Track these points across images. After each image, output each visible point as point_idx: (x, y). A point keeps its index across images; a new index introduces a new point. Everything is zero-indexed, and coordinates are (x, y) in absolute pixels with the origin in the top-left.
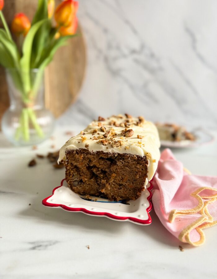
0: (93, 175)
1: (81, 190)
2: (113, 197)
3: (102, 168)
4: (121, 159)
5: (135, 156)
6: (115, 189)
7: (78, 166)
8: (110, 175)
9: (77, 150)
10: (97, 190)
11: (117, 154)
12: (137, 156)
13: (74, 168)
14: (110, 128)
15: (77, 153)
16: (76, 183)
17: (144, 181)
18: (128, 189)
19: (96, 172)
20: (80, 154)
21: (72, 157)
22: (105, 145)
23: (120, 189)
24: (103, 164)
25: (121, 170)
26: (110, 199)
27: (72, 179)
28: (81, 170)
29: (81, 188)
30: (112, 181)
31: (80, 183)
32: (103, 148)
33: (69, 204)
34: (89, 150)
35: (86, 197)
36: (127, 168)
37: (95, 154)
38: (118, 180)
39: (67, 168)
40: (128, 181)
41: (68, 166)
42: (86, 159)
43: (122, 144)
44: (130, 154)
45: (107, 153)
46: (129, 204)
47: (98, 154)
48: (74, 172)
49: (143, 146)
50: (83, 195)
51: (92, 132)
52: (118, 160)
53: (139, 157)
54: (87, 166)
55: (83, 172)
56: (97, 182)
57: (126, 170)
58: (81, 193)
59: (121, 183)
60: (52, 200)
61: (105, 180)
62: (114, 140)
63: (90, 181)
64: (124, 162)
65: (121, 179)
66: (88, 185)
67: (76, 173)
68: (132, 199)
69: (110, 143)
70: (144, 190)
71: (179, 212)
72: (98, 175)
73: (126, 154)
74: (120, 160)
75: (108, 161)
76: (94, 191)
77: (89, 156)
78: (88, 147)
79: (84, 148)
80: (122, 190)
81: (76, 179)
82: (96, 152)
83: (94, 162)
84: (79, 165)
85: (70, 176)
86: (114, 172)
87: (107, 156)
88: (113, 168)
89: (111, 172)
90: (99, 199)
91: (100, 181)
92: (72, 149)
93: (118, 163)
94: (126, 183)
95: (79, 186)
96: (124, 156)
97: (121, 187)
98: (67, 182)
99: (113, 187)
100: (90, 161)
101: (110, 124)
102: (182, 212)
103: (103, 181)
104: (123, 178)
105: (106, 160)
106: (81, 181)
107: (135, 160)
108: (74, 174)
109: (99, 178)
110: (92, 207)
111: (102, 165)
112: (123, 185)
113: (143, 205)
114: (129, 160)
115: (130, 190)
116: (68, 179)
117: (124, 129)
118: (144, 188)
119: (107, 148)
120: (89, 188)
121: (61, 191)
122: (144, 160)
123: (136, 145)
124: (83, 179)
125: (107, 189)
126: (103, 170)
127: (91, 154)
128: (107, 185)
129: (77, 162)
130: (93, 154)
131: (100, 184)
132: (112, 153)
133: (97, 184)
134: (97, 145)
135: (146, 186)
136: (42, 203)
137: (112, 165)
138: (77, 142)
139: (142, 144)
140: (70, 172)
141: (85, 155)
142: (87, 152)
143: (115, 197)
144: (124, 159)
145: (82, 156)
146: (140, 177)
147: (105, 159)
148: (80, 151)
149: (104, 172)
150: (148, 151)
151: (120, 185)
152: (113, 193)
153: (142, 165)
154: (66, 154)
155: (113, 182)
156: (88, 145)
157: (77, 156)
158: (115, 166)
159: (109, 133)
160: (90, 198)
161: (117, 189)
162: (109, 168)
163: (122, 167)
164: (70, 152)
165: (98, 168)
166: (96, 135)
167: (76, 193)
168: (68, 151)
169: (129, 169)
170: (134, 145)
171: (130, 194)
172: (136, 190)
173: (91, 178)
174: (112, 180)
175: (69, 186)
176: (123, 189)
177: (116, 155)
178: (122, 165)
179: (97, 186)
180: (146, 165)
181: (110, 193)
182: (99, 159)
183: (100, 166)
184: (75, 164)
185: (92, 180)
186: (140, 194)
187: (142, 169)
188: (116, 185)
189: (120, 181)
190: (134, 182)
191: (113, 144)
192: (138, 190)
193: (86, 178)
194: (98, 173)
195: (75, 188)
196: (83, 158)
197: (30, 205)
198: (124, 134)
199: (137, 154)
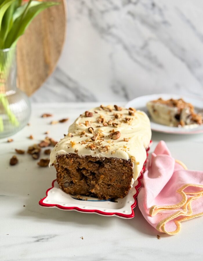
0: (83, 177)
1: (72, 190)
2: (103, 196)
3: (92, 170)
4: (108, 162)
5: (121, 160)
6: (104, 189)
7: (68, 169)
8: (99, 176)
9: (67, 155)
10: (87, 190)
11: (105, 158)
12: (123, 160)
13: (65, 171)
14: (98, 127)
15: (67, 157)
16: (67, 184)
17: (131, 181)
18: (116, 188)
19: (86, 174)
20: (70, 158)
21: (63, 161)
22: (93, 150)
23: (108, 189)
24: (92, 166)
25: (109, 172)
26: (99, 198)
27: (63, 181)
28: (71, 172)
29: (72, 189)
30: (100, 182)
31: (70, 184)
32: (92, 153)
33: (64, 204)
34: (79, 155)
35: (77, 197)
36: (114, 170)
37: (84, 158)
38: (107, 181)
39: (58, 171)
40: (116, 182)
41: (59, 169)
42: (76, 162)
43: (108, 149)
44: (116, 158)
45: (95, 157)
46: (118, 202)
47: (87, 158)
48: (65, 174)
49: (128, 150)
50: (74, 195)
51: (80, 134)
52: (106, 163)
53: (124, 160)
54: (77, 168)
55: (73, 174)
56: (87, 182)
57: (113, 172)
58: (72, 194)
59: (109, 183)
60: (47, 201)
61: (95, 181)
62: (102, 144)
63: (80, 182)
64: (112, 164)
65: (110, 180)
66: (79, 185)
67: (67, 175)
68: (120, 197)
69: (97, 148)
70: (131, 189)
71: (162, 207)
72: (88, 177)
73: (112, 158)
74: (108, 164)
75: (96, 164)
76: (84, 191)
77: (79, 160)
78: (77, 152)
79: (74, 152)
80: (110, 190)
81: (66, 181)
82: (85, 156)
83: (83, 165)
84: (70, 168)
85: (61, 178)
86: (103, 174)
87: (96, 160)
88: (102, 170)
89: (100, 173)
90: (89, 198)
91: (89, 182)
92: (62, 154)
93: (106, 166)
94: (114, 183)
95: (70, 187)
96: (111, 160)
97: (110, 187)
98: (59, 184)
99: (102, 188)
100: (80, 164)
101: (98, 122)
102: (165, 207)
103: (93, 182)
104: (111, 179)
105: (94, 164)
106: (72, 182)
107: (121, 163)
108: (65, 176)
109: (89, 179)
110: (84, 206)
111: (91, 168)
112: (111, 185)
113: (128, 202)
114: (116, 164)
115: (118, 189)
116: (59, 181)
117: (111, 129)
118: (130, 187)
119: (95, 153)
120: (80, 188)
121: (53, 192)
122: (129, 163)
123: (121, 150)
124: (73, 181)
125: (96, 189)
126: (93, 172)
127: (80, 158)
128: (97, 186)
129: (67, 165)
130: (82, 158)
131: (90, 185)
132: (100, 157)
133: (87, 185)
134: (86, 150)
135: (133, 185)
136: (39, 204)
137: (100, 168)
138: (67, 147)
139: (127, 148)
140: (61, 175)
141: (75, 159)
142: (76, 156)
143: (104, 196)
144: (111, 162)
145: (72, 160)
146: (126, 178)
147: (94, 162)
148: (70, 155)
149: (93, 174)
150: (132, 154)
151: (109, 185)
152: (102, 192)
153: (128, 168)
154: (56, 159)
155: (102, 182)
156: (77, 150)
157: (67, 160)
158: (103, 169)
159: (96, 136)
160: (81, 198)
161: (106, 189)
162: (98, 170)
163: (110, 169)
164: (60, 156)
165: (88, 170)
166: (84, 138)
167: (67, 193)
168: (59, 156)
169: (116, 171)
170: (120, 150)
171: (118, 193)
172: (124, 189)
173: (81, 179)
174: (101, 180)
175: (61, 187)
176: (111, 188)
177: (103, 159)
178: (110, 167)
179: (87, 187)
180: (131, 168)
181: (100, 193)
182: (88, 162)
183: (89, 169)
184: (66, 167)
185: (82, 181)
186: (128, 193)
187: (128, 171)
188: (105, 185)
189: (108, 182)
190: (121, 182)
191: (100, 149)
192: (126, 188)
193: (77, 179)
194: (87, 174)
195: (66, 189)
196: (73, 162)
197: (24, 206)
198: (111, 136)
199: (123, 158)
